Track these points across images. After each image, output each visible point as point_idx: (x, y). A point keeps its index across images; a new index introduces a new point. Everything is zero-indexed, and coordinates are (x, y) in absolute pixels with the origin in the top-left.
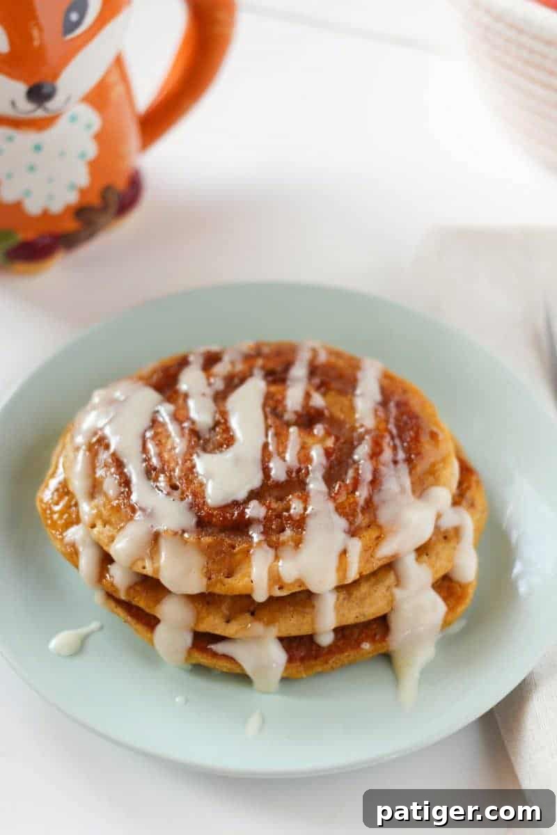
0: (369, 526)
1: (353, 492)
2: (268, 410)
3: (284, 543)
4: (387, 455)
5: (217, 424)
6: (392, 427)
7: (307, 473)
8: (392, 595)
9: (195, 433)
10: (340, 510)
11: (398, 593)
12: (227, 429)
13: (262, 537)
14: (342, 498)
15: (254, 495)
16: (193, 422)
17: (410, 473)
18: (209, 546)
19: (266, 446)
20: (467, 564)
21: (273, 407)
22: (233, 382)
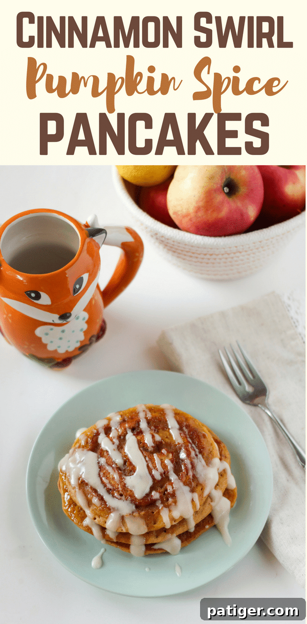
0: (197, 486)
1: (187, 474)
2: (142, 449)
3: (170, 505)
4: (193, 454)
5: (125, 462)
6: (189, 440)
7: (168, 472)
8: (211, 506)
9: (119, 469)
10: (185, 484)
11: (213, 504)
12: (131, 464)
13: (162, 505)
14: (184, 479)
15: (152, 488)
16: (116, 464)
17: (203, 457)
18: (144, 514)
19: (148, 466)
20: (232, 482)
21: (142, 446)
22: (122, 439)
